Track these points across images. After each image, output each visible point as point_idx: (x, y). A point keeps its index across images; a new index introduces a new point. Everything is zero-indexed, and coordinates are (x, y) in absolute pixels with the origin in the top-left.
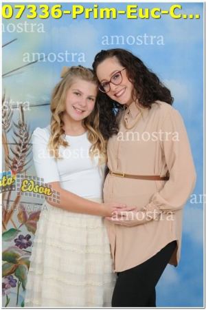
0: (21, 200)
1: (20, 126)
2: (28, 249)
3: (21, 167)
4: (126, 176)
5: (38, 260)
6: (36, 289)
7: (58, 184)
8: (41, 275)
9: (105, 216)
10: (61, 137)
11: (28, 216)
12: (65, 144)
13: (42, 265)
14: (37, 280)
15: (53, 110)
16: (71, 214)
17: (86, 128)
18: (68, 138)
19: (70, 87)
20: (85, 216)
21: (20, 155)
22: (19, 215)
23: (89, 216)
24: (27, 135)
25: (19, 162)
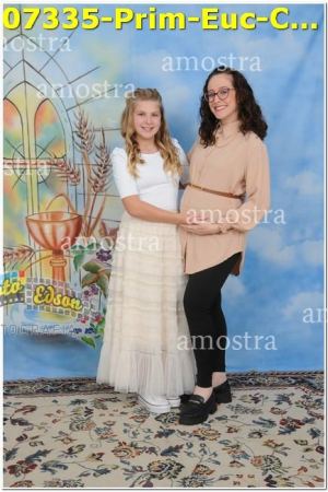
0: (102, 217)
1: (101, 148)
2: (108, 261)
3: (102, 187)
4: (204, 190)
5: (119, 264)
6: (118, 289)
7: (136, 197)
8: (122, 277)
9: (180, 225)
10: (138, 155)
11: (108, 232)
12: (142, 162)
13: (123, 269)
14: (119, 281)
15: (124, 135)
16: (149, 224)
17: (158, 147)
18: (144, 156)
19: (133, 111)
20: (162, 225)
21: (101, 175)
22: (100, 231)
23: (166, 225)
24: (108, 157)
25: (100, 182)
